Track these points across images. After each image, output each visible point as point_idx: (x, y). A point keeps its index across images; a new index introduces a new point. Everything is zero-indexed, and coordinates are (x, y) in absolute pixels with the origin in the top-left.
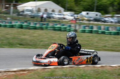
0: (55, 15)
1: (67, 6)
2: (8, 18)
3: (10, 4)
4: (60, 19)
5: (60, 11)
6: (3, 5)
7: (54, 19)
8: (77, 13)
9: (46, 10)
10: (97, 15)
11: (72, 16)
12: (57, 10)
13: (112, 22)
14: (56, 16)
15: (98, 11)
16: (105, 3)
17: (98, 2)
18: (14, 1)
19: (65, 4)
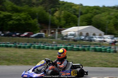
1: (107, 29)
2: (54, 42)
3: (55, 30)
5: (100, 35)
6: (48, 31)
7: (95, 42)
8: (117, 36)
9: (87, 34)
12: (97, 34)
14: (97, 39)
18: (58, 27)
19: (105, 28)
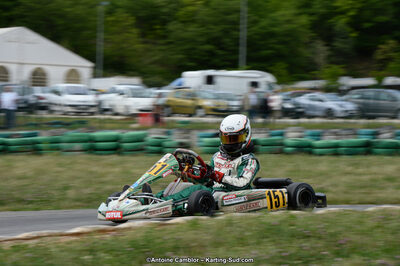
0: (57, 92)
5: (73, 76)
10: (255, 84)
15: (256, 62)
16: (288, 22)
17: (255, 22)
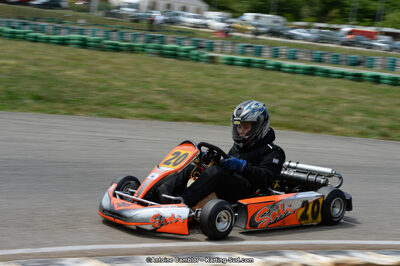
2: (82, 21)
4: (196, 26)
10: (275, 22)
11: (222, 21)
12: (192, 7)
13: (305, 39)
14: (189, 19)
15: (280, 12)
